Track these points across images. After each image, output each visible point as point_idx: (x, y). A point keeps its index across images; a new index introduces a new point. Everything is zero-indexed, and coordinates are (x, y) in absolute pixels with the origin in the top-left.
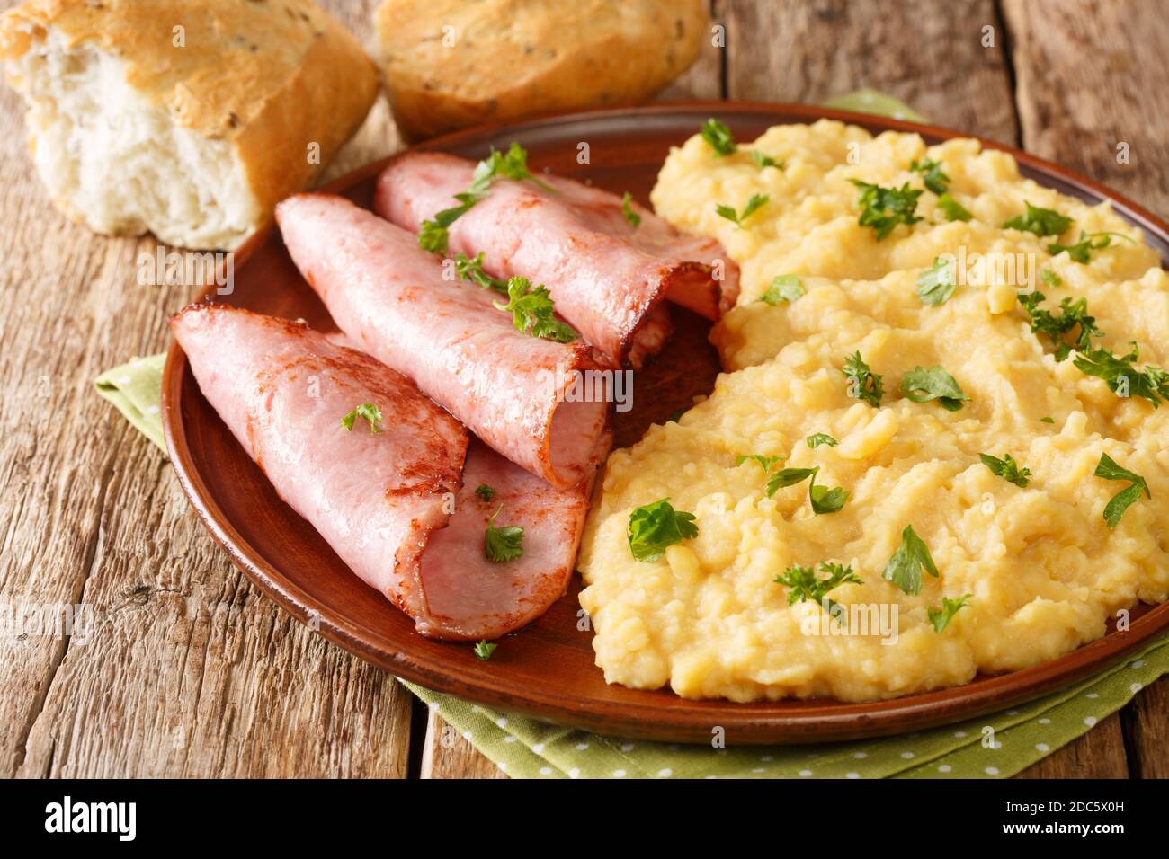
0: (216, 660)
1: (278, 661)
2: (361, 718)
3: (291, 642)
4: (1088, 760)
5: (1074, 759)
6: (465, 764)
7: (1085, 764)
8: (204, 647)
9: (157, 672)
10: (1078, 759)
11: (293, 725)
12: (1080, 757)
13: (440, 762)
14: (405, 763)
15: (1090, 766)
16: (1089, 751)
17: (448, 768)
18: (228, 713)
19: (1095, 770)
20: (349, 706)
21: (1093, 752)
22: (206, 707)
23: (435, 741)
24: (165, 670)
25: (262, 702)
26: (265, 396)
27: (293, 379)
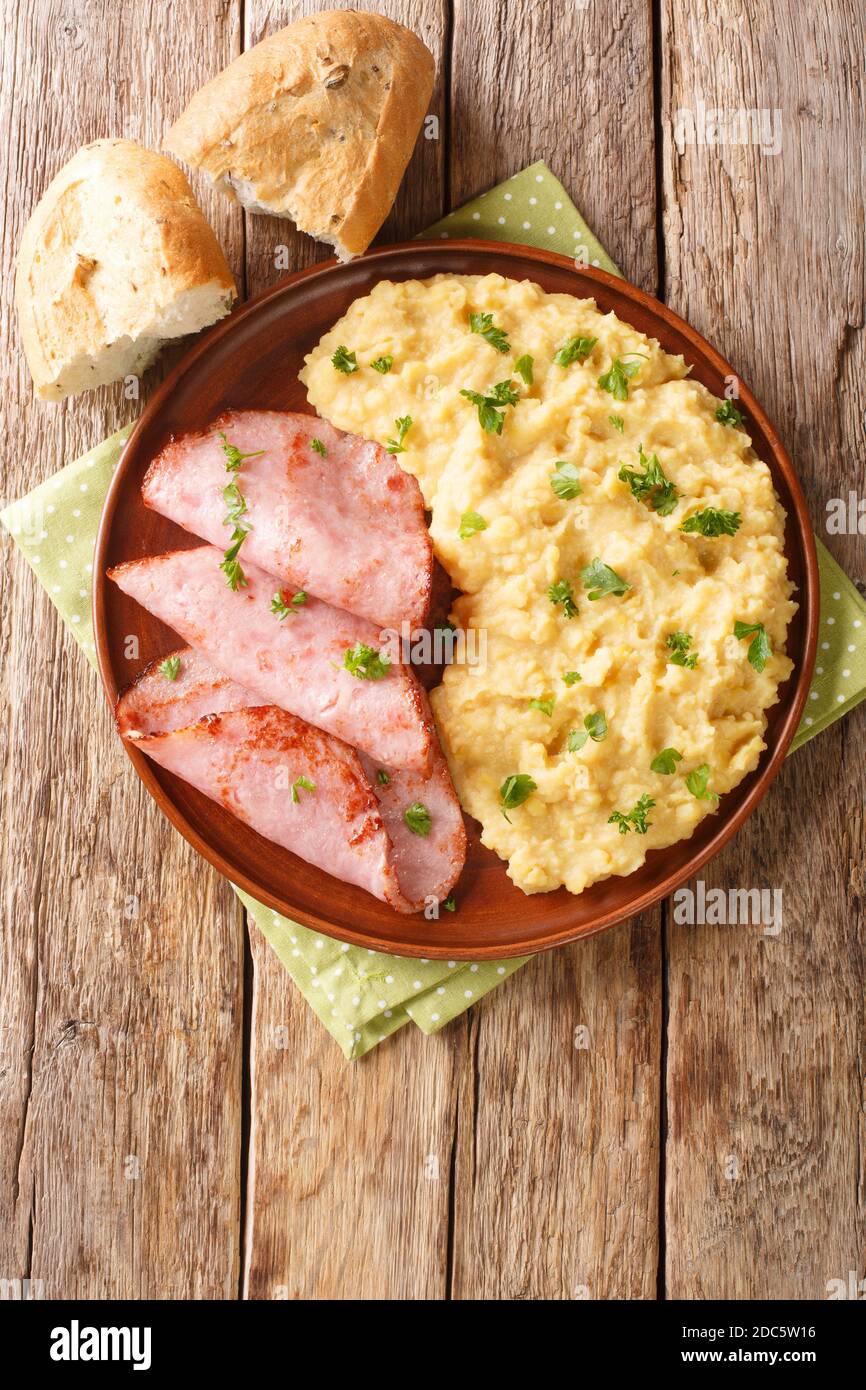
0: (122, 1093)
1: (159, 1088)
2: (211, 1138)
3: (166, 1068)
8: (114, 1079)
9: (87, 1107)
11: (172, 1150)
17: (265, 1188)
18: (133, 1143)
20: (204, 1130)
22: (119, 1140)
24: (92, 1106)
25: (153, 1130)
26: (232, 796)
27: (242, 777)
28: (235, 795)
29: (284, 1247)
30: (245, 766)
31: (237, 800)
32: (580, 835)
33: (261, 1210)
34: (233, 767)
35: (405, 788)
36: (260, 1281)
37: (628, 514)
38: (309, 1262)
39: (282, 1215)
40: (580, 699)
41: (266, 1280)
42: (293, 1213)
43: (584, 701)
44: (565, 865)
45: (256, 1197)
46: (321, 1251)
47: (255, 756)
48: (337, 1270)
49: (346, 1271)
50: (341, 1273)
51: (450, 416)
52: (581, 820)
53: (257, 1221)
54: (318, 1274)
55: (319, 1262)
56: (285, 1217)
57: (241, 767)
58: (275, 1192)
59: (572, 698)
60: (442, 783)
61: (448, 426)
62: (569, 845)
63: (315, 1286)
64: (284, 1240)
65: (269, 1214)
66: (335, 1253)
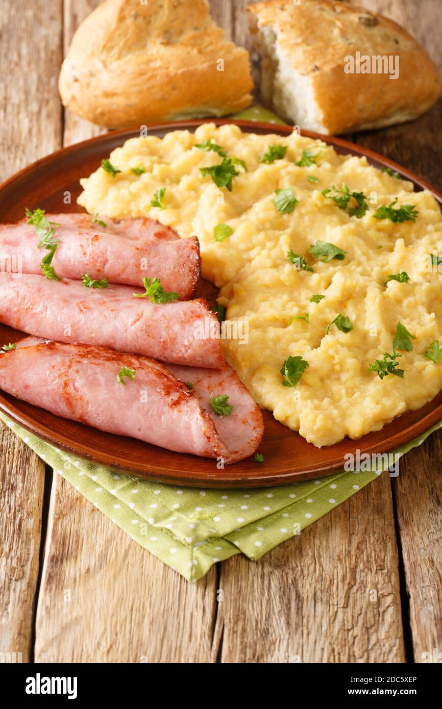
2: (20, 477)
4: (373, 500)
5: (366, 498)
6: (71, 503)
7: (372, 502)
10: (368, 499)
12: (369, 498)
13: (59, 502)
14: (42, 501)
15: (374, 503)
16: (374, 495)
17: (63, 505)
19: (376, 505)
21: (376, 495)
23: (56, 490)
26: (71, 385)
27: (77, 371)
28: (74, 386)
29: (77, 541)
30: (79, 365)
31: (76, 389)
32: (350, 393)
33: (59, 518)
34: (70, 367)
35: (207, 390)
36: (56, 562)
37: (335, 219)
38: (98, 550)
39: (77, 520)
40: (327, 310)
41: (62, 562)
42: (86, 519)
43: (331, 312)
44: (344, 415)
45: (55, 511)
46: (108, 542)
47: (85, 361)
48: (123, 551)
49: (130, 553)
50: (126, 554)
51: (194, 189)
52: (350, 384)
53: (55, 525)
54: (106, 556)
55: (107, 549)
56: (79, 522)
57: (75, 367)
58: (71, 507)
59: (321, 311)
60: (235, 382)
61: (192, 193)
62: (344, 402)
63: (104, 563)
64: (78, 536)
65: (66, 520)
66: (121, 543)
